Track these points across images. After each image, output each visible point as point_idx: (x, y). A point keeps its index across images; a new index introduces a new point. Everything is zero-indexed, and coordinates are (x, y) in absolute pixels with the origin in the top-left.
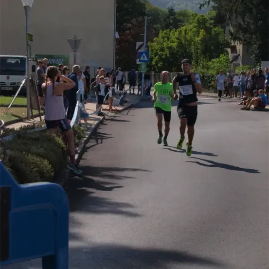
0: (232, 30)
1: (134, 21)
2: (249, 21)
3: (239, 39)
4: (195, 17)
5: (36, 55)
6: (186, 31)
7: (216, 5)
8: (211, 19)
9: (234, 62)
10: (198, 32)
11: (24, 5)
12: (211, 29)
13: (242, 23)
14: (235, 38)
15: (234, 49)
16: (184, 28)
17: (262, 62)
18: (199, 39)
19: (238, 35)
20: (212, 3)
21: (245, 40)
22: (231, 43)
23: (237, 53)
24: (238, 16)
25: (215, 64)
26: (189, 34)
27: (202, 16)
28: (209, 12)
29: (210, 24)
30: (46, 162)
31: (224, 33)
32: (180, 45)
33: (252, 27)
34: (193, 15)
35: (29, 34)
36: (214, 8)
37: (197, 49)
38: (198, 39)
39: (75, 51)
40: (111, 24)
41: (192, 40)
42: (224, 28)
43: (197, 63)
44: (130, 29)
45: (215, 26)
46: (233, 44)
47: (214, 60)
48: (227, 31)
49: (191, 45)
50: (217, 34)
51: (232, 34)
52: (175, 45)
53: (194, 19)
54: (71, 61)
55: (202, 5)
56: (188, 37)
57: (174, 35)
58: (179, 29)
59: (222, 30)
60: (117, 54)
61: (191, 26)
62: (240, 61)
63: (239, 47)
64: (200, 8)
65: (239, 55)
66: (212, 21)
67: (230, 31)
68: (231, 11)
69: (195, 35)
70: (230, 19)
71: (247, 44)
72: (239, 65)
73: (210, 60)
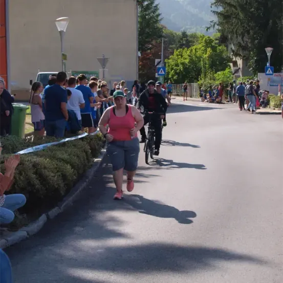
0: (233, 48)
1: (154, 42)
2: (247, 40)
3: (240, 55)
4: (203, 38)
5: (72, 72)
6: (196, 50)
7: (220, 28)
8: (217, 40)
9: (236, 74)
10: (205, 50)
11: (59, 30)
12: (216, 47)
13: (242, 42)
14: (236, 55)
15: (235, 64)
16: (194, 47)
17: (259, 74)
18: (207, 55)
19: (238, 52)
20: (217, 27)
21: (244, 56)
22: (233, 59)
23: (237, 66)
24: (238, 36)
25: (220, 76)
26: (199, 52)
27: (209, 37)
28: (214, 34)
29: (215, 44)
30: (69, 167)
31: (227, 50)
32: (191, 61)
33: (250, 45)
34: (201, 37)
35: (63, 55)
36: (219, 31)
37: (206, 64)
38: (205, 56)
39: (104, 68)
40: (134, 44)
41: (201, 57)
42: (227, 46)
43: (205, 75)
44: (150, 49)
45: (219, 46)
46: (234, 59)
47: (219, 73)
48: (229, 49)
49: (200, 61)
50: (222, 52)
51: (233, 51)
52: (187, 61)
53: (202, 40)
54: (101, 76)
55: (208, 28)
56: (198, 54)
57: (186, 53)
58: (190, 48)
59: (225, 48)
60: (139, 70)
61: (200, 46)
62: (240, 73)
63: (240, 62)
64: (207, 30)
65: (240, 68)
66: (217, 41)
67: (232, 49)
68: (232, 32)
69: (203, 53)
70: (231, 39)
71: (246, 60)
72: (239, 76)
73: (216, 73)
